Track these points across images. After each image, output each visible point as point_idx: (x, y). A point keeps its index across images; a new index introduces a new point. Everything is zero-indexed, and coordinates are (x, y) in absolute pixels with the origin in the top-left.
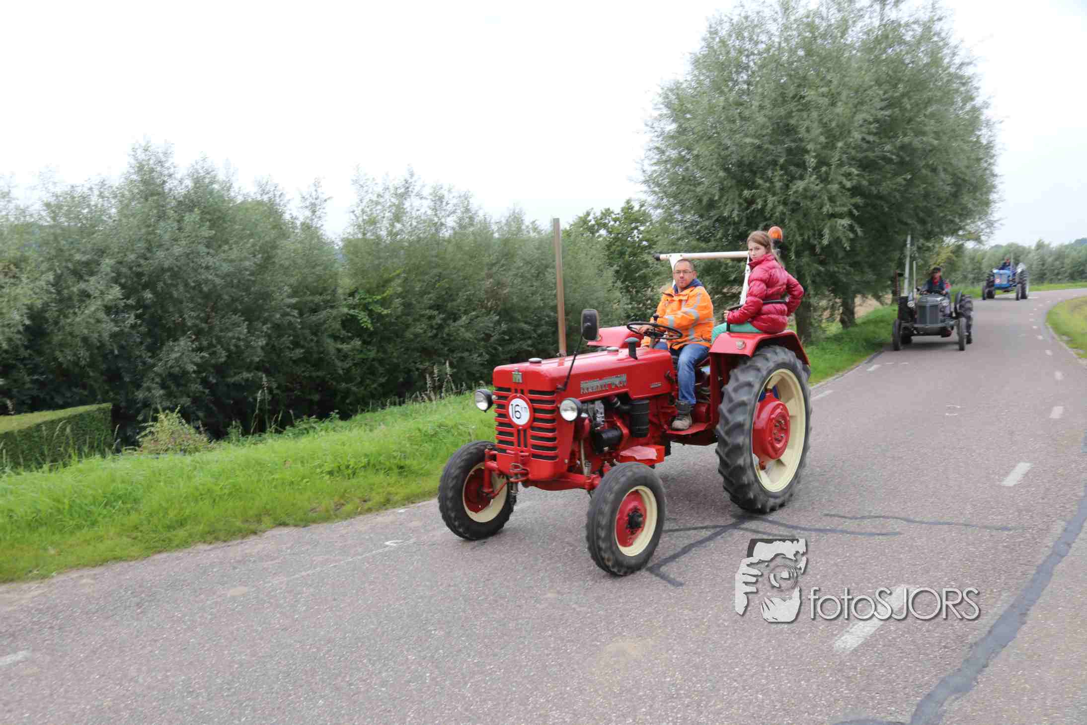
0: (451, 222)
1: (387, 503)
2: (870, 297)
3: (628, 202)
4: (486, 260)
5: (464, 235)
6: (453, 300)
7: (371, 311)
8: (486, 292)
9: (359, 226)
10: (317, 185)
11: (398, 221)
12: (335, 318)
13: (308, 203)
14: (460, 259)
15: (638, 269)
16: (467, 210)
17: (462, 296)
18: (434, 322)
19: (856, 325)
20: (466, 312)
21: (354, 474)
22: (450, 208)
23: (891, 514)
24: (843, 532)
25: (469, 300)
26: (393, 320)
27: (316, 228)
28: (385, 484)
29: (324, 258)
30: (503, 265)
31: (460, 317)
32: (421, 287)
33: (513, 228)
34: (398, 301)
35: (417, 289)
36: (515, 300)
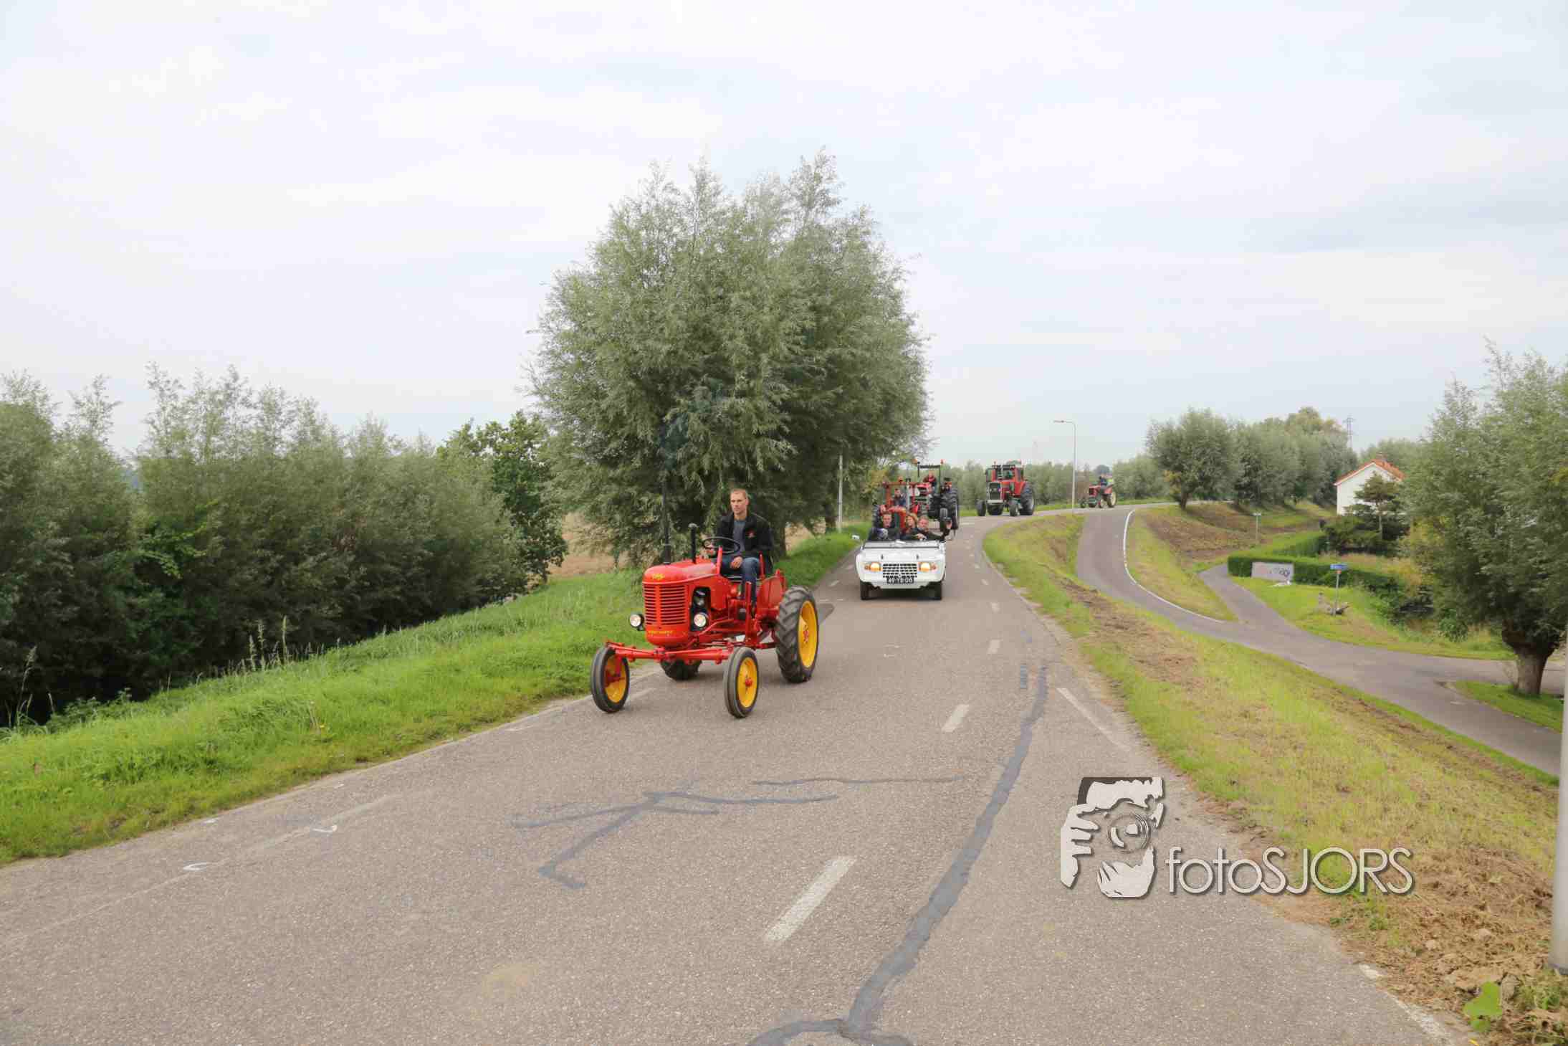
0: (288, 435)
1: (191, 811)
2: (801, 525)
3: (519, 414)
4: (337, 484)
5: (305, 452)
6: (294, 537)
7: (179, 552)
9: (161, 441)
10: (97, 385)
11: (215, 434)
12: (124, 562)
13: (85, 410)
14: (303, 484)
16: (312, 422)
17: (306, 530)
18: (268, 566)
19: (788, 558)
20: (312, 552)
21: (141, 775)
22: (283, 416)
23: (825, 776)
24: (773, 801)
25: (315, 536)
26: (210, 565)
27: (97, 444)
28: (187, 787)
29: (109, 483)
30: (358, 491)
31: (305, 559)
32: (249, 520)
33: (367, 445)
34: (217, 539)
35: (243, 522)
36: (377, 535)
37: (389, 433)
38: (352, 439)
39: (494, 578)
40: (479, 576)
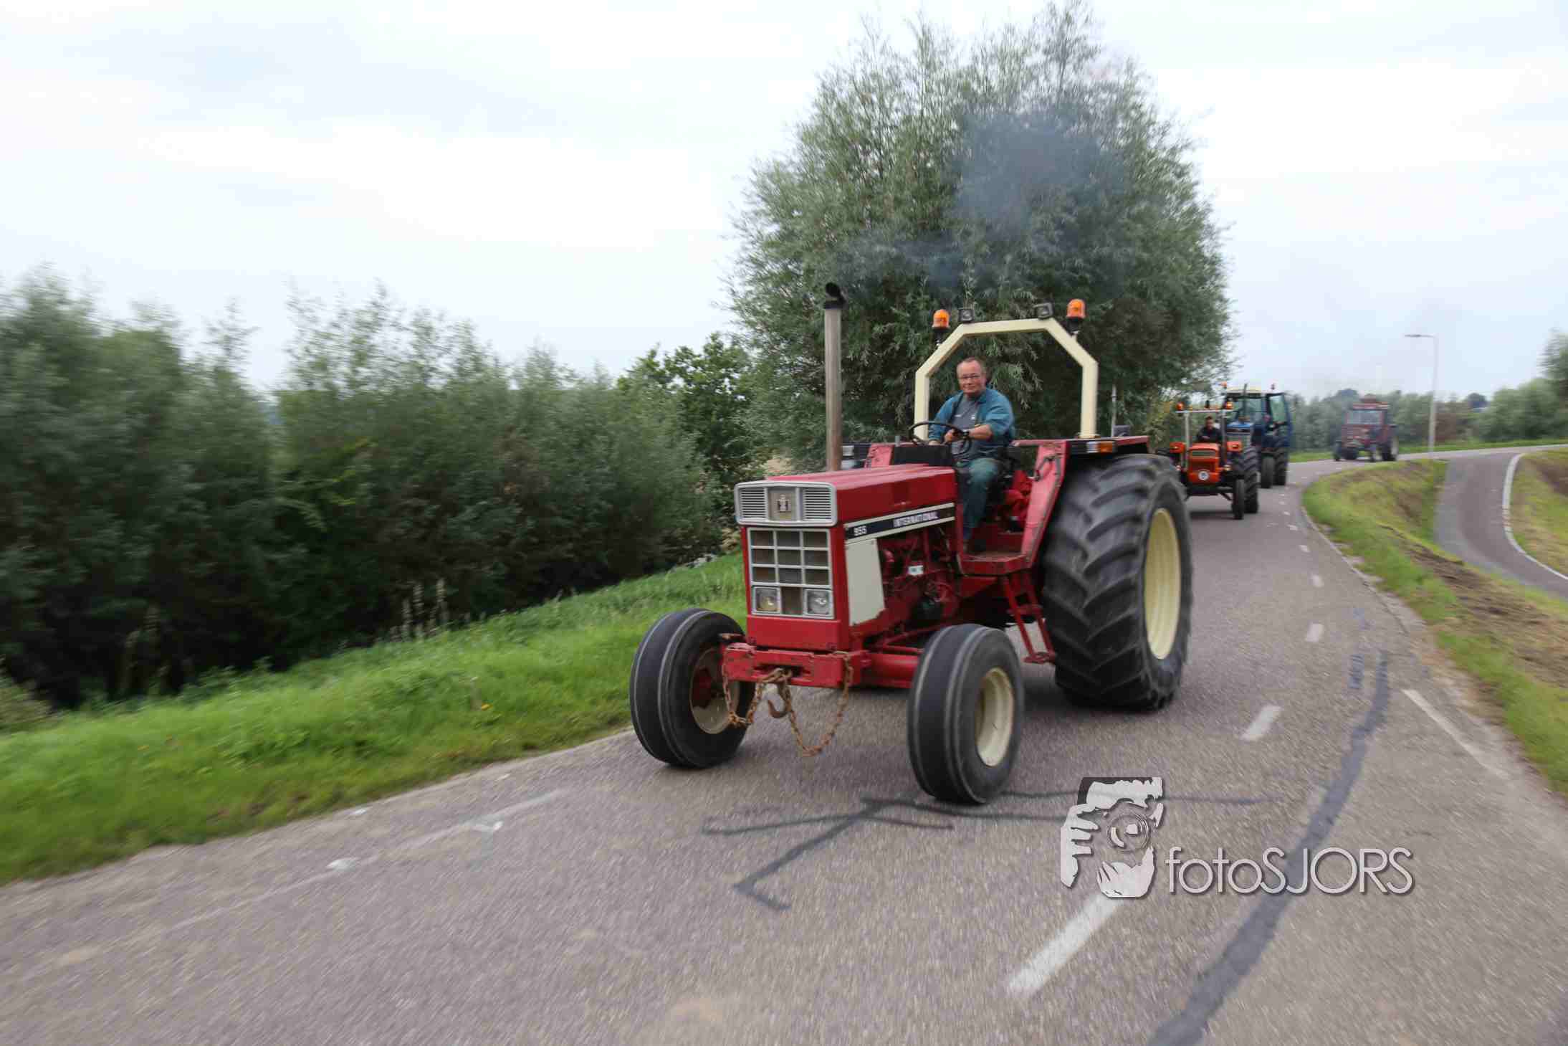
0: (445, 364)
1: (337, 800)
3: (714, 338)
4: (500, 421)
5: (466, 384)
6: (453, 484)
7: (324, 500)
8: (503, 470)
9: (302, 373)
10: (232, 308)
11: (362, 365)
12: (264, 513)
13: (218, 337)
14: (461, 421)
15: (731, 435)
16: (470, 348)
17: (465, 476)
18: (422, 517)
20: (471, 502)
22: (441, 343)
24: (1022, 817)
25: (475, 485)
26: (358, 516)
27: (233, 376)
28: (334, 771)
29: (246, 420)
30: (524, 431)
31: (462, 510)
32: (400, 463)
33: (538, 376)
34: (366, 485)
35: (396, 466)
36: (547, 484)
37: (559, 361)
38: (517, 370)
39: (684, 535)
40: (666, 532)
